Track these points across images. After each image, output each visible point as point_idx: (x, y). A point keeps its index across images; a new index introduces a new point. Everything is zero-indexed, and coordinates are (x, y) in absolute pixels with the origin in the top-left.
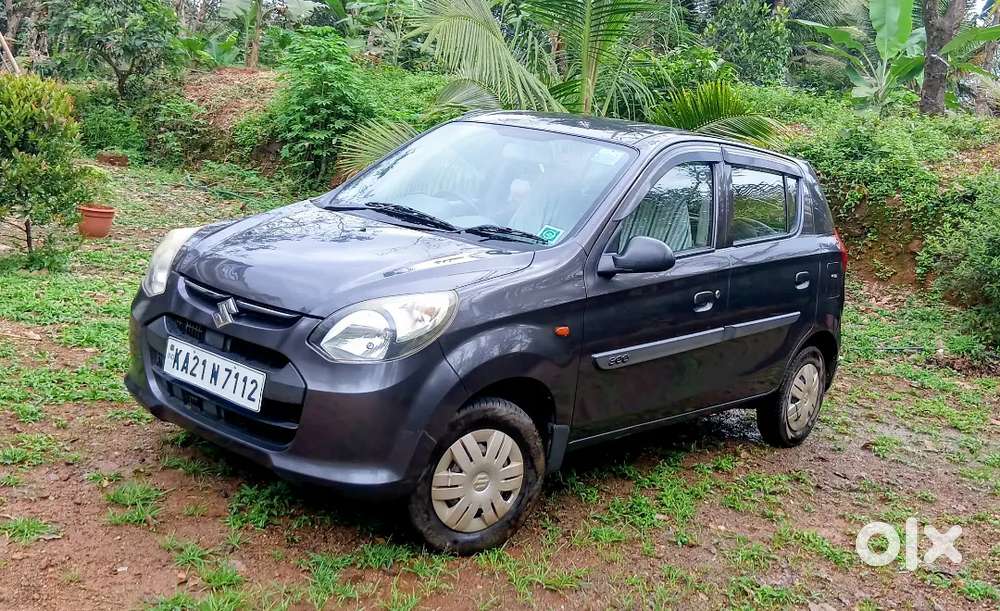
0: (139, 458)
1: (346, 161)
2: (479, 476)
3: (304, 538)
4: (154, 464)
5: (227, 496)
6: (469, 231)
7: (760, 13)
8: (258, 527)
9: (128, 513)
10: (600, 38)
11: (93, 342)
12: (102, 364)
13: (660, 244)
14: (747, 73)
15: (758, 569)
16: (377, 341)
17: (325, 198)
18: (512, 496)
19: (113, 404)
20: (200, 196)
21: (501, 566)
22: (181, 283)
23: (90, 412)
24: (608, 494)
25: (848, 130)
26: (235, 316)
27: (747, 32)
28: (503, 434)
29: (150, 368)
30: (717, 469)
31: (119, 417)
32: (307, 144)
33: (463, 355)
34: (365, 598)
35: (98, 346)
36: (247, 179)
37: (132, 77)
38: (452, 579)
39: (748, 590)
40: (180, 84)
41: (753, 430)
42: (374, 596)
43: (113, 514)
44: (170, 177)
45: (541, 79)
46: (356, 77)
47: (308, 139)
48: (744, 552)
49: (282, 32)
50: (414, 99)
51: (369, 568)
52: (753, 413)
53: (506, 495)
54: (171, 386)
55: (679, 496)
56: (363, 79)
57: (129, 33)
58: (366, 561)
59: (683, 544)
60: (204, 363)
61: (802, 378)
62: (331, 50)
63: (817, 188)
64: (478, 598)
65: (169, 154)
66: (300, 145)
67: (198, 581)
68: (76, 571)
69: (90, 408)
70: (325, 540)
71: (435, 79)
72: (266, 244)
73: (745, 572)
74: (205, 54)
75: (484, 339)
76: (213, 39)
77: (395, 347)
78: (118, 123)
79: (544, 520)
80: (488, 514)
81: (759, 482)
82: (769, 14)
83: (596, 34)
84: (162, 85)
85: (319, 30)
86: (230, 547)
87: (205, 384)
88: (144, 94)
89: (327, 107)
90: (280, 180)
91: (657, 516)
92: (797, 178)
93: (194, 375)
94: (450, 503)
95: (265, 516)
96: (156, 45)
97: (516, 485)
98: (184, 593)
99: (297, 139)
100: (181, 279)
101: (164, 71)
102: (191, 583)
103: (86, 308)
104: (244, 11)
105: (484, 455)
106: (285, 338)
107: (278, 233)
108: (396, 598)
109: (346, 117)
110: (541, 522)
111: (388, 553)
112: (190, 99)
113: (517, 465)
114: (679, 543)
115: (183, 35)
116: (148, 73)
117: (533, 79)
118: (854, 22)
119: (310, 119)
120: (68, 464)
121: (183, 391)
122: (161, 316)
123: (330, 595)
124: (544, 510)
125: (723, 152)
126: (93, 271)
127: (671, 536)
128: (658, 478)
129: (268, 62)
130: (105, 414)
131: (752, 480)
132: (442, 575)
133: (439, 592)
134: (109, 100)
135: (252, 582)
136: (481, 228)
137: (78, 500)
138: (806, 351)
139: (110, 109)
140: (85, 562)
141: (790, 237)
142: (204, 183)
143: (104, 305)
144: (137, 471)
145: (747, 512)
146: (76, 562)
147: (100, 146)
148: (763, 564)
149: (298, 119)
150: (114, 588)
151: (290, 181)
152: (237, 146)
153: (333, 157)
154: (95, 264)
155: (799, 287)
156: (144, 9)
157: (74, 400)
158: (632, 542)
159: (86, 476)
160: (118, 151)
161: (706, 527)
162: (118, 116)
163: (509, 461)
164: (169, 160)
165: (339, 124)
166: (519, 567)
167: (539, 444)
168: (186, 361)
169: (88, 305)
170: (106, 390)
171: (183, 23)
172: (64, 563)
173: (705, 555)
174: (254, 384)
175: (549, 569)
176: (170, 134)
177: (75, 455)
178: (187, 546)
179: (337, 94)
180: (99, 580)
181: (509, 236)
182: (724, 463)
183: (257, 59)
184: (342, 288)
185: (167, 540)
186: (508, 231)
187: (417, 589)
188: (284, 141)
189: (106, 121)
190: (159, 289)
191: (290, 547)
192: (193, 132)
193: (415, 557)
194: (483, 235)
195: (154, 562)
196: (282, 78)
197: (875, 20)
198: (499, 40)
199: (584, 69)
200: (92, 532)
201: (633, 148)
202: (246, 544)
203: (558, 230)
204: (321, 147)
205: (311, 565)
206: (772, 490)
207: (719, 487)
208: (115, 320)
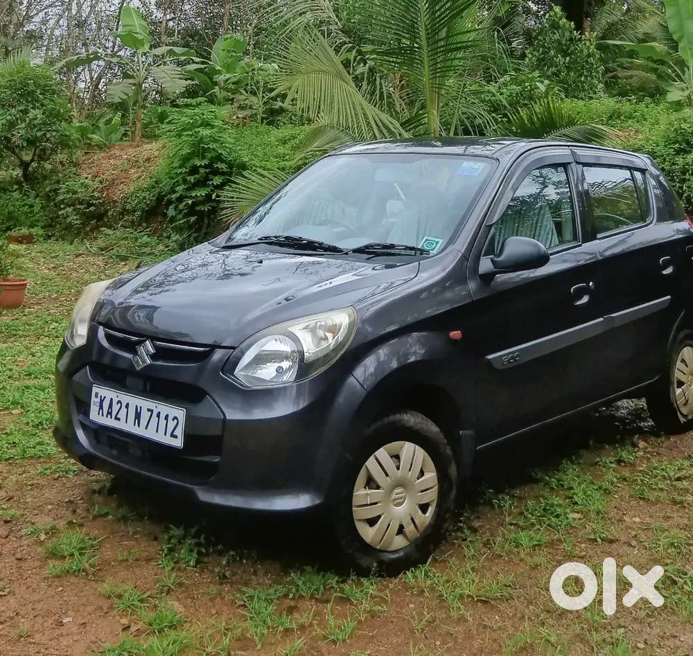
0: (71, 509)
1: (228, 211)
2: (396, 491)
3: (234, 574)
4: (85, 514)
5: (156, 539)
6: (355, 251)
7: (571, 40)
8: (189, 566)
9: (67, 564)
10: (438, 75)
11: (18, 404)
12: (28, 424)
13: (534, 243)
14: (571, 91)
15: (680, 556)
16: (285, 364)
17: (221, 239)
18: (430, 509)
19: (42, 460)
20: (99, 261)
21: (429, 582)
22: (101, 332)
23: (20, 470)
24: (520, 498)
25: (672, 129)
26: (153, 357)
27: (562, 57)
28: (414, 445)
29: (76, 418)
30: (619, 462)
31: (48, 471)
32: (190, 202)
33: (365, 371)
34: (302, 628)
35: (22, 407)
36: (140, 241)
37: (34, 165)
38: (384, 601)
39: (677, 579)
40: (76, 165)
41: (644, 420)
42: (311, 625)
43: (54, 566)
44: (72, 248)
45: (391, 116)
46: (229, 137)
47: (191, 197)
48: (663, 542)
49: (160, 109)
50: (281, 150)
51: (301, 597)
52: (642, 403)
53: (424, 508)
54: (98, 433)
55: (589, 493)
56: (234, 138)
57: (31, 126)
58: (297, 590)
59: (602, 540)
60: (127, 406)
61: (683, 361)
62: (205, 117)
63: (662, 178)
64: (413, 617)
65: (69, 227)
66: (184, 203)
67: (141, 625)
68: (24, 625)
69: (21, 466)
70: (255, 573)
71: (296, 130)
72: (167, 288)
73: (669, 561)
74: (96, 137)
75: (382, 352)
76: (101, 124)
77: (304, 367)
78: (24, 206)
79: (463, 533)
80: (409, 529)
81: (663, 470)
82: (580, 40)
83: (434, 71)
84: (60, 168)
85: (194, 101)
86: (166, 588)
87: (129, 427)
88: (45, 178)
89: (206, 167)
90: (169, 237)
91: (571, 516)
92: (643, 171)
93: (119, 419)
94: (372, 522)
95: (195, 555)
96: (54, 134)
97: (432, 496)
98: (127, 639)
99: (180, 199)
100: (101, 328)
101: (61, 156)
102: (133, 629)
103: (9, 373)
104: (127, 94)
105: (398, 469)
106: (200, 371)
107: (174, 278)
108: (333, 626)
109: (223, 174)
110: (459, 534)
111: (317, 580)
112: (85, 176)
113: (431, 476)
114: (599, 540)
115: (76, 123)
116: (48, 159)
117: (385, 117)
118: (654, 39)
119: (192, 179)
120: (6, 522)
121: (109, 436)
122: (83, 366)
123: (268, 628)
124: (461, 522)
125: (573, 153)
126: (12, 339)
127: (589, 534)
128: (565, 477)
129: (150, 136)
130: (35, 470)
131: (655, 468)
132: (372, 597)
133: (373, 614)
134: (15, 187)
135: (191, 622)
136: (367, 247)
137: (19, 556)
138: (681, 335)
139: (16, 195)
140: (32, 617)
141: (647, 225)
142: (102, 249)
143: (25, 368)
144: (70, 523)
145: (658, 501)
146: (23, 617)
147: (9, 229)
148: (684, 550)
149: (181, 181)
150: (61, 639)
151: (177, 237)
152: (128, 212)
153: (214, 211)
154: (14, 332)
155: (664, 272)
156: (42, 105)
157: (6, 460)
158: (552, 544)
159: (24, 532)
160: (25, 231)
161: (621, 520)
162: (24, 200)
163: (422, 473)
164: (70, 233)
165: (217, 180)
166: (448, 581)
167: (449, 452)
168: (111, 406)
169: (11, 370)
170: (34, 447)
171: (75, 113)
172: (12, 618)
173: (625, 548)
174: (176, 421)
175: (477, 581)
176: (69, 210)
177: (12, 512)
178: (125, 591)
179: (213, 154)
180: (47, 633)
181: (393, 251)
182: (624, 454)
183: (140, 135)
184: (250, 317)
185: (105, 587)
186: (392, 246)
187: (352, 614)
188: (170, 202)
189: (13, 206)
190: (80, 341)
191: (221, 584)
192: (90, 205)
193: (344, 582)
194: (369, 253)
195: (96, 610)
196: (164, 147)
197: (675, 32)
198: (351, 87)
199: (429, 104)
200: (34, 586)
201: (492, 158)
202: (181, 585)
203: (437, 240)
204: (203, 203)
205: (245, 599)
206: (676, 477)
207: (625, 479)
208: (35, 382)
